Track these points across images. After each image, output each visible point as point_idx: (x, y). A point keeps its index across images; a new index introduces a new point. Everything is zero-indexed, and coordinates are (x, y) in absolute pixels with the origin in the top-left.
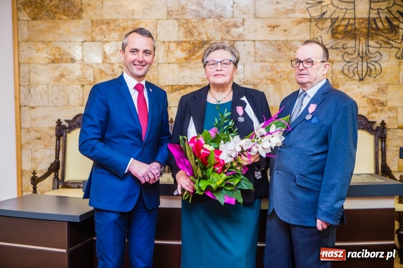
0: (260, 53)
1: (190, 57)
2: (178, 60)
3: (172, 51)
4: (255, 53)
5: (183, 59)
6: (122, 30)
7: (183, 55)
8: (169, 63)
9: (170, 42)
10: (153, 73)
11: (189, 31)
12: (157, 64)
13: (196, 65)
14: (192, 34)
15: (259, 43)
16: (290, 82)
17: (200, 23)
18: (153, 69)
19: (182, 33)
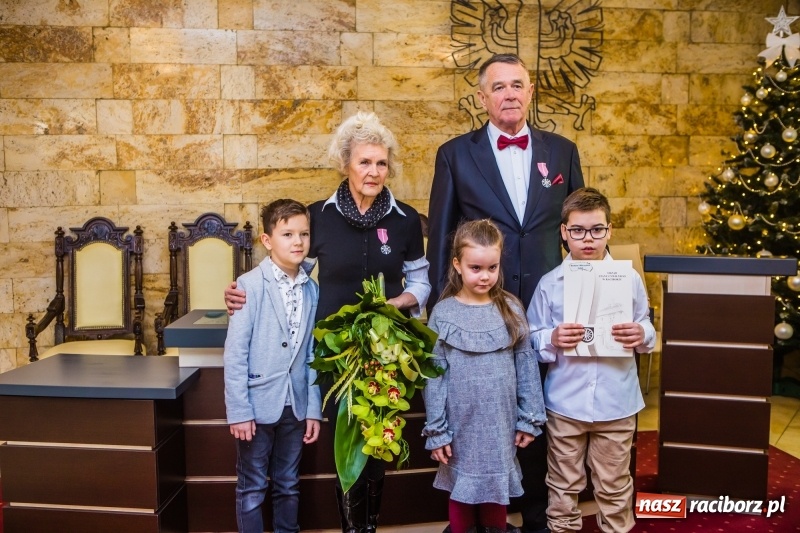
1: (275, 125)
2: (256, 130)
3: (246, 115)
5: (263, 127)
6: (164, 82)
7: (264, 122)
8: (241, 135)
9: (243, 101)
10: (216, 151)
11: (272, 85)
12: (222, 136)
13: (284, 139)
14: (277, 89)
15: (381, 104)
16: (426, 163)
17: (289, 72)
18: (215, 144)
19: (260, 88)
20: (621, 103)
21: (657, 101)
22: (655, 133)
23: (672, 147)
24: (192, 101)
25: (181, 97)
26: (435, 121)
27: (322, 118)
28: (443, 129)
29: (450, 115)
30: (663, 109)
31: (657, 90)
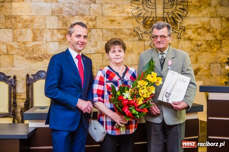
0: (105, 36)
2: (59, 40)
3: (55, 34)
4: (103, 36)
5: (61, 39)
6: (24, 22)
7: (62, 37)
8: (53, 42)
9: (54, 29)
10: (44, 47)
11: (65, 23)
12: (46, 42)
14: (66, 25)
15: (105, 30)
17: (71, 18)
18: (44, 45)
19: (60, 24)
20: (195, 29)
21: (209, 27)
22: (208, 40)
23: (215, 44)
24: (35, 29)
25: (31, 28)
26: (125, 36)
28: (128, 39)
29: (131, 34)
30: (211, 30)
31: (209, 23)
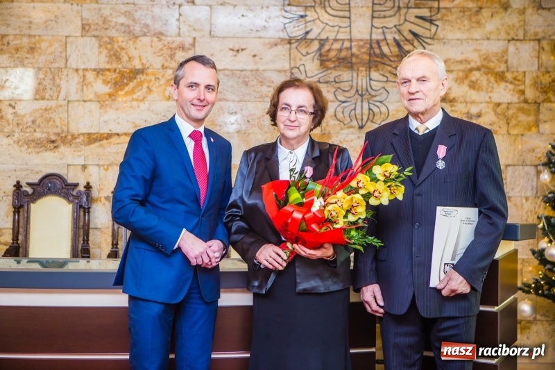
1: (117, 92)
2: (98, 96)
3: (89, 83)
5: (105, 94)
6: (14, 52)
7: (106, 89)
8: (85, 101)
9: (86, 70)
10: (61, 115)
11: (115, 55)
12: (66, 102)
13: (125, 105)
14: (118, 58)
16: (261, 129)
17: (131, 43)
18: (60, 109)
19: (103, 58)
20: (463, 71)
21: (503, 67)
22: (501, 101)
23: (520, 114)
24: (39, 70)
25: (30, 65)
27: (161, 85)
30: (509, 76)
31: (503, 57)
